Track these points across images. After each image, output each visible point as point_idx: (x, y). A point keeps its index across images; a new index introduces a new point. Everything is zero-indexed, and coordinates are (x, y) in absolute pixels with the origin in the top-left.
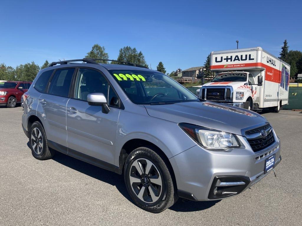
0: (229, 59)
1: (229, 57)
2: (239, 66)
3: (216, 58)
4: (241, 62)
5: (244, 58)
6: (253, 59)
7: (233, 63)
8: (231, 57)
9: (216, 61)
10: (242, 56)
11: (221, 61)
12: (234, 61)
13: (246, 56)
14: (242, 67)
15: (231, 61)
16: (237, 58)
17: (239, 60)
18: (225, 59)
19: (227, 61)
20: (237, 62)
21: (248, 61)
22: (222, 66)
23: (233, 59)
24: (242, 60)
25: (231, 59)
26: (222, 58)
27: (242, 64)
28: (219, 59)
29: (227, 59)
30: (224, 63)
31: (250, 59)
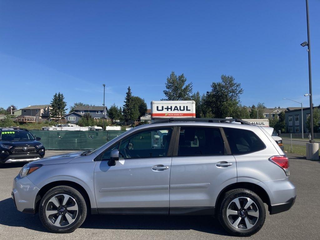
0: (170, 109)
1: (169, 107)
2: (178, 115)
3: (158, 107)
4: (180, 112)
5: (182, 108)
6: (190, 110)
7: (173, 112)
8: (171, 107)
9: (158, 110)
10: (180, 107)
11: (162, 110)
12: (174, 110)
13: (184, 107)
14: (181, 116)
15: (171, 110)
16: (176, 108)
17: (178, 110)
18: (165, 109)
19: (168, 110)
20: (176, 112)
21: (185, 112)
22: (164, 115)
23: (173, 109)
24: (180, 110)
25: (171, 108)
26: (163, 107)
27: (181, 114)
28: (160, 108)
29: (168, 109)
30: (165, 111)
31: (187, 110)
